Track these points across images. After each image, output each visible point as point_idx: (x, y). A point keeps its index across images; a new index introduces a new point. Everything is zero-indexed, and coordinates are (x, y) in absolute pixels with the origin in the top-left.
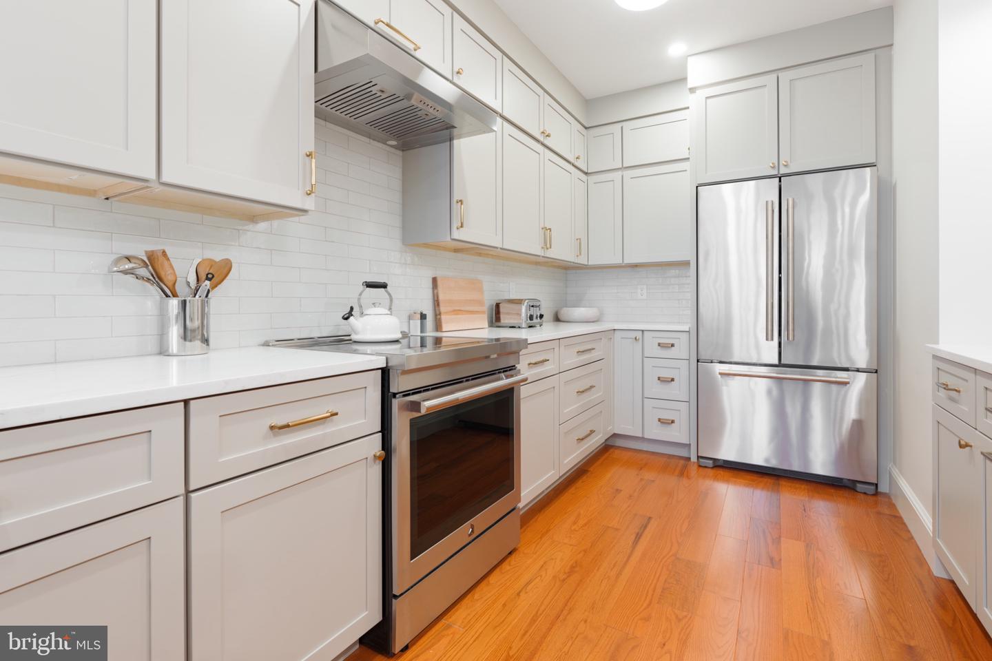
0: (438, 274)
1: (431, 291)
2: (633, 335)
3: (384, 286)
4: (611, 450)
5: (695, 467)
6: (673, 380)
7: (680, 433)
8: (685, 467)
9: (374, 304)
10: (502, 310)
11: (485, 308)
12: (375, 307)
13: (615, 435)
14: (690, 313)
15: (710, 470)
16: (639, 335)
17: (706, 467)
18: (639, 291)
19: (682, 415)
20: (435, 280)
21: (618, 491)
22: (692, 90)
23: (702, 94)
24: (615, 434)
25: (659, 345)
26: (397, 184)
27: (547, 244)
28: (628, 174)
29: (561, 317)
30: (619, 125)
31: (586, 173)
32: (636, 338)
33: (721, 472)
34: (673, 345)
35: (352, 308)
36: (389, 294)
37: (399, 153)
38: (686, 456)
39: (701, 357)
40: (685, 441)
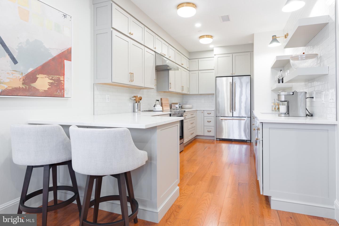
0: (162, 97)
2: (201, 111)
5: (216, 141)
6: (211, 121)
7: (212, 134)
8: (213, 141)
10: (172, 105)
11: (169, 105)
12: (158, 104)
13: (197, 136)
14: (214, 106)
16: (203, 111)
17: (218, 141)
18: (202, 101)
19: (213, 129)
20: (161, 99)
22: (215, 55)
23: (217, 56)
24: (197, 135)
25: (208, 113)
27: (183, 90)
28: (200, 72)
29: (183, 107)
30: (197, 59)
31: (189, 71)
33: (221, 141)
35: (155, 105)
38: (214, 139)
39: (217, 116)
40: (213, 135)
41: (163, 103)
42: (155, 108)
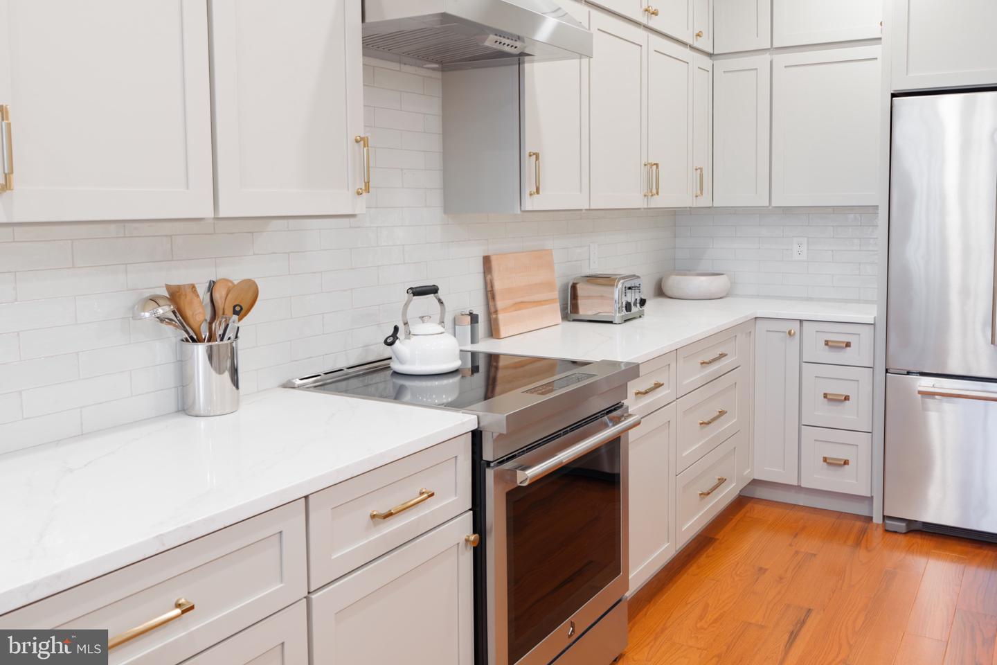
0: (490, 250)
1: (481, 276)
2: (786, 327)
3: (433, 290)
4: (749, 505)
5: (880, 531)
6: (847, 398)
7: (855, 481)
8: (863, 532)
9: (422, 318)
10: (580, 292)
11: (556, 294)
12: (423, 322)
13: (755, 482)
15: (901, 538)
16: (795, 327)
17: (896, 532)
18: (795, 248)
19: (861, 453)
20: (487, 261)
21: (762, 570)
24: (754, 479)
25: (827, 343)
26: (435, 124)
27: (653, 187)
28: (781, 60)
29: (667, 291)
31: (710, 56)
32: (790, 333)
33: (918, 540)
34: (848, 345)
35: (396, 329)
36: (441, 302)
37: (438, 75)
38: (865, 513)
39: (891, 366)
40: (864, 492)
41: (498, 286)
42: (393, 350)
